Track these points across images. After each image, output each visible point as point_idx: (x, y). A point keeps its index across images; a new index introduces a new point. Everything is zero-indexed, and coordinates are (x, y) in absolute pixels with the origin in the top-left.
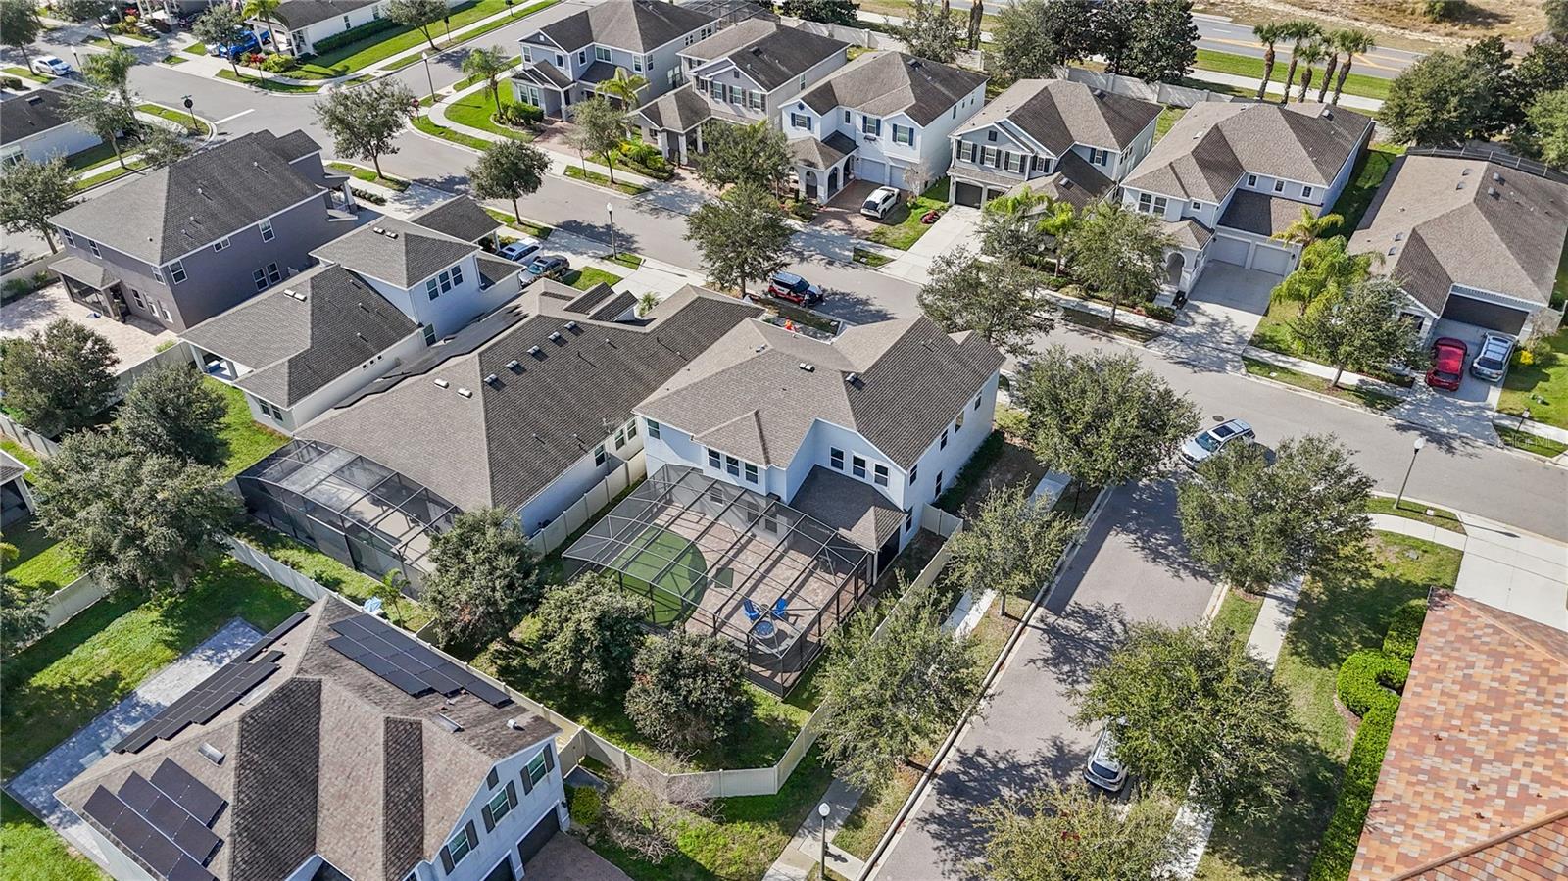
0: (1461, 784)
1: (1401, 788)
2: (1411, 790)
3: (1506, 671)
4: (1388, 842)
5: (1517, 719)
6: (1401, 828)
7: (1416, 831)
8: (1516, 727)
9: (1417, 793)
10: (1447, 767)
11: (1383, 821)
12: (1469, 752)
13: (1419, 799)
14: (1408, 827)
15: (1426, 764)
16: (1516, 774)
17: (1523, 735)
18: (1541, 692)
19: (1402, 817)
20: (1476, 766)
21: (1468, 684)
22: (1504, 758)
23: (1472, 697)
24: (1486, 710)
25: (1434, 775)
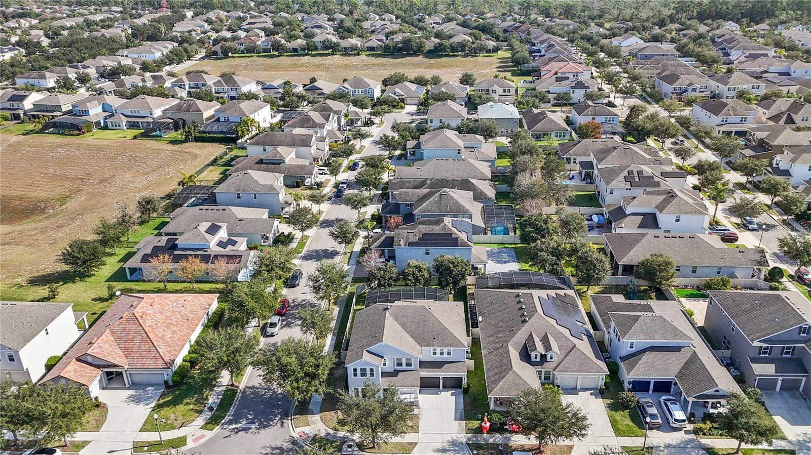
0: (186, 309)
1: (200, 311)
2: (198, 311)
3: (163, 333)
4: (206, 301)
5: (166, 320)
6: (203, 303)
7: (199, 302)
8: (167, 318)
10: (188, 313)
11: (206, 306)
12: (181, 315)
13: (197, 308)
15: (192, 315)
16: (172, 307)
17: (166, 315)
18: (156, 324)
20: (181, 311)
21: (174, 332)
22: (174, 311)
23: (175, 328)
24: (172, 324)
25: (191, 312)
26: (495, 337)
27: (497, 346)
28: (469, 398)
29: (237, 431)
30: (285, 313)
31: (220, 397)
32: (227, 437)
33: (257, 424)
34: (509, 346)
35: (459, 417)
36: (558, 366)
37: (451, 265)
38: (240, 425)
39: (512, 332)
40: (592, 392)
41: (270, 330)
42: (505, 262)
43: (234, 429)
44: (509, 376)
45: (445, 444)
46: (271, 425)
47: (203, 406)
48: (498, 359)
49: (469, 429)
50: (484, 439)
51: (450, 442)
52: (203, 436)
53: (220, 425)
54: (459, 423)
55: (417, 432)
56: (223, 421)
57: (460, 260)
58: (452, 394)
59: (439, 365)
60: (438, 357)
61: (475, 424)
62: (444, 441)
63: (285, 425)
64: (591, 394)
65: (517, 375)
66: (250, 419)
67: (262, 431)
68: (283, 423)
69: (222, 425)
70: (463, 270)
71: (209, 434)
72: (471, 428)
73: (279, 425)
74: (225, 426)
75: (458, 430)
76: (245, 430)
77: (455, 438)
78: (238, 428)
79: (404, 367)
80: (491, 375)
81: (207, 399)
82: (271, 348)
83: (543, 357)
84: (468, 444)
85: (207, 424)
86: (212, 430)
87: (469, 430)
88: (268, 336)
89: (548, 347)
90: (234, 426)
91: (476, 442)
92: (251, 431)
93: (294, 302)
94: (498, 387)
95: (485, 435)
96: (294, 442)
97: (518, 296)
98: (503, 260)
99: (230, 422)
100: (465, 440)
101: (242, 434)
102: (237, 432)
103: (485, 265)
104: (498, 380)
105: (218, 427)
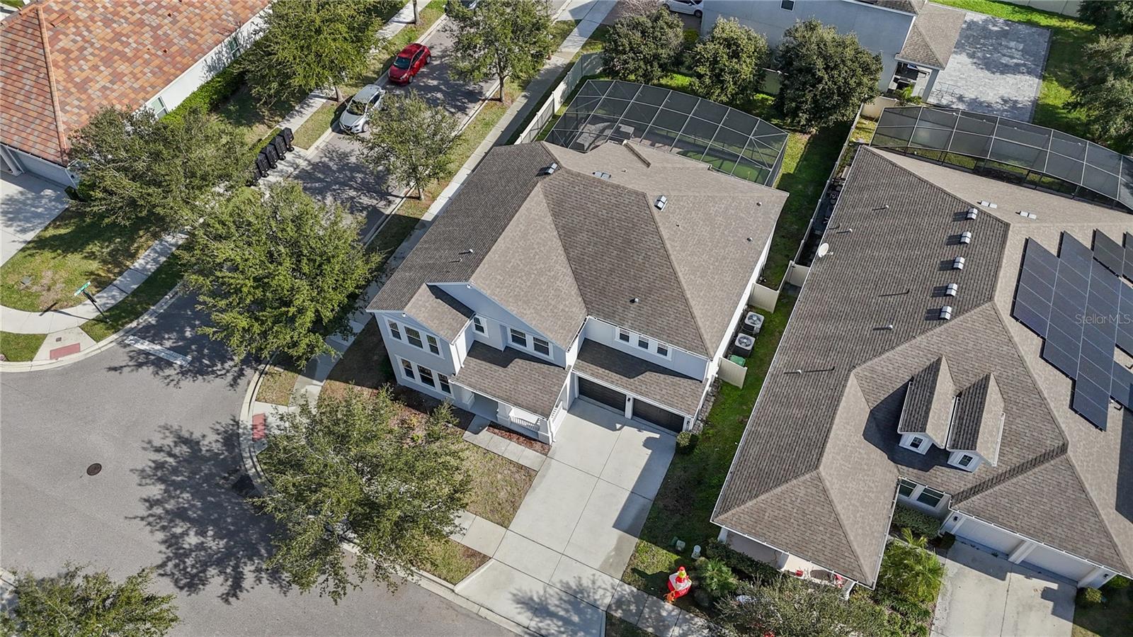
0: (175, 22)
1: (208, 36)
2: (203, 33)
3: (88, 73)
4: (235, 13)
5: (111, 41)
6: (224, 17)
7: (217, 11)
8: (117, 36)
9: (202, 29)
10: (174, 35)
11: (230, 25)
12: (156, 38)
13: (203, 26)
14: (220, 16)
15: (184, 42)
16: (142, 12)
17: (118, 30)
18: (82, 49)
19: (219, 21)
20: (160, 26)
21: (117, 77)
22: (141, 23)
23: (123, 67)
24: (123, 56)
25: (184, 33)
26: (830, 329)
27: (819, 362)
28: (685, 469)
29: (143, 360)
30: (407, 82)
31: (163, 259)
32: (115, 369)
33: (189, 358)
34: (852, 380)
35: (629, 520)
36: (975, 490)
37: (820, 63)
38: (158, 347)
39: (884, 338)
40: (1055, 586)
41: (346, 118)
42: (1005, 69)
43: (141, 352)
44: (798, 486)
45: (551, 591)
46: (213, 372)
47: (117, 270)
48: (800, 406)
49: (634, 570)
50: (660, 619)
51: (567, 589)
52: (75, 348)
53: (121, 333)
54: (620, 540)
55: (504, 523)
56: (134, 324)
57: (849, 53)
58: (648, 443)
59: (631, 366)
60: (632, 347)
61: (659, 559)
62: (556, 580)
63: (242, 382)
64: (1046, 594)
65: (825, 491)
66: (184, 338)
67: (187, 383)
68: (241, 374)
69: (128, 332)
70: (852, 82)
71: (90, 347)
72: (641, 567)
73: (230, 377)
74: (130, 339)
75: (606, 561)
76: (160, 363)
77: (586, 582)
78: (147, 353)
79: (530, 348)
80: (754, 451)
81: (133, 256)
82: (331, 164)
83: (937, 456)
84: (609, 617)
85: (98, 320)
86: (97, 339)
87: (635, 574)
88: (341, 132)
89: (967, 430)
90: (145, 346)
91: (632, 620)
92: (168, 372)
93: (441, 57)
94: (750, 504)
95: (668, 606)
96: (231, 438)
97: (963, 216)
98: (1005, 60)
99: (143, 333)
100: (608, 600)
101: (147, 371)
102: (140, 365)
103: (936, 72)
104: (764, 481)
105: (115, 336)
